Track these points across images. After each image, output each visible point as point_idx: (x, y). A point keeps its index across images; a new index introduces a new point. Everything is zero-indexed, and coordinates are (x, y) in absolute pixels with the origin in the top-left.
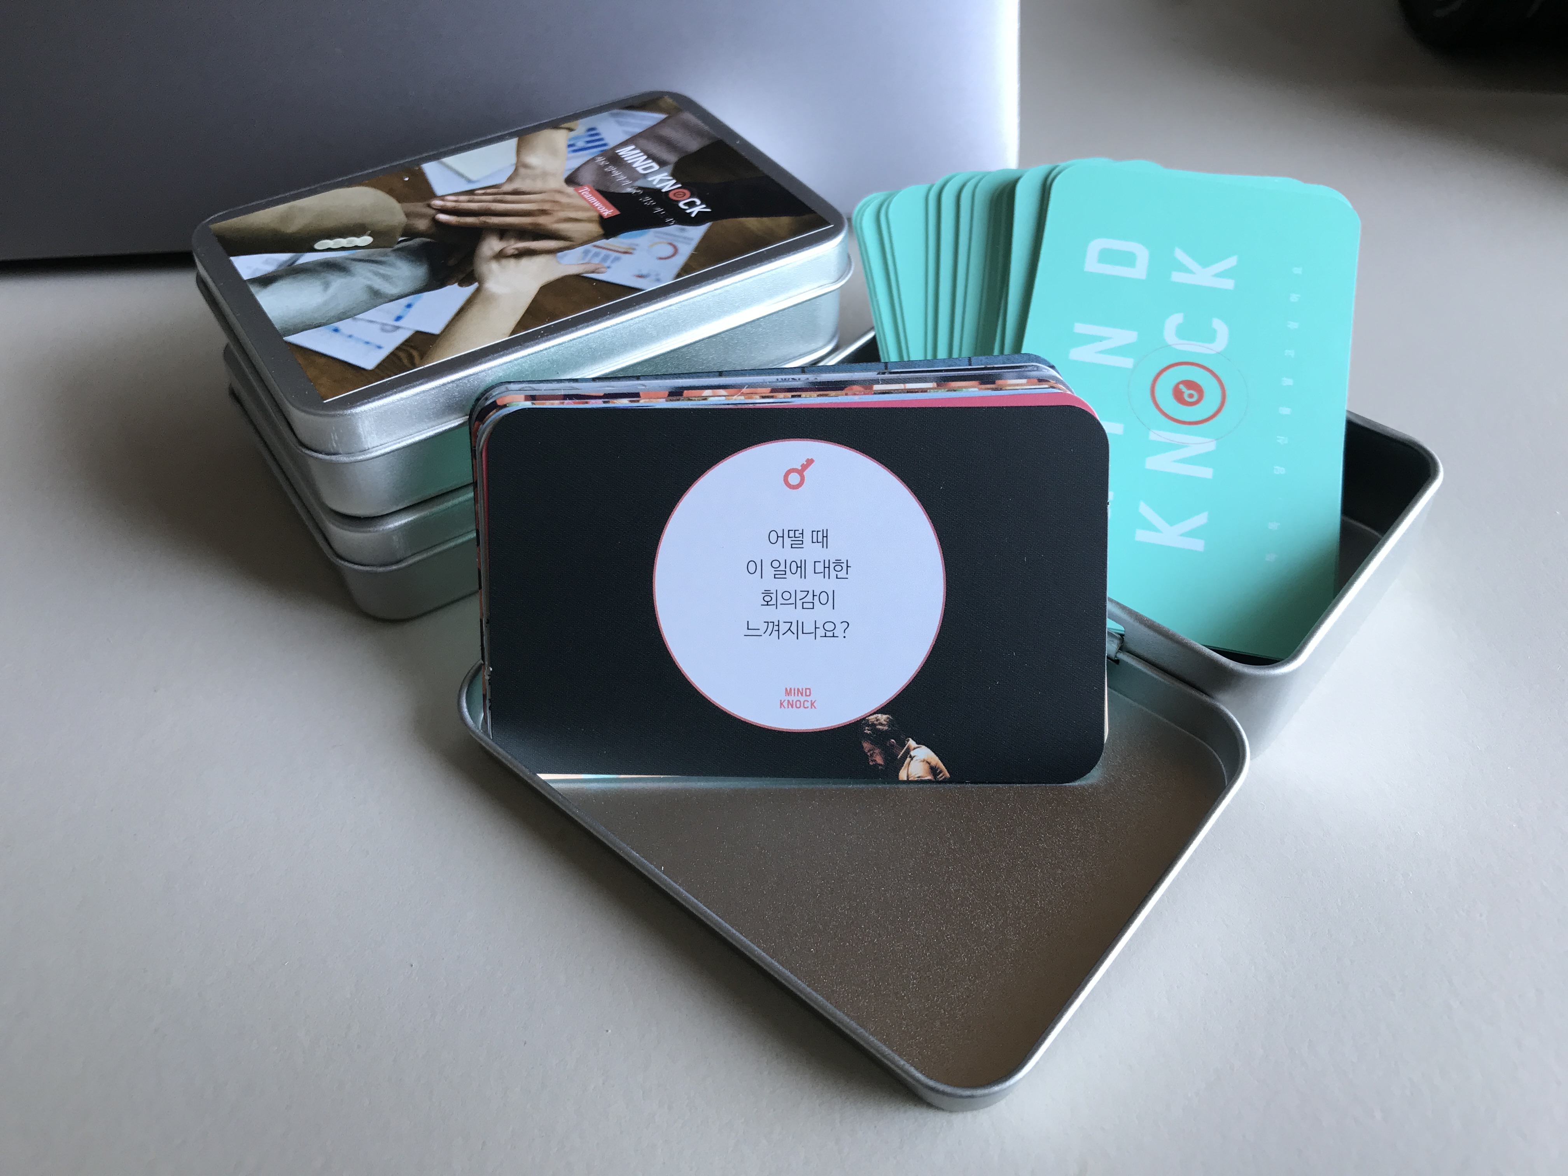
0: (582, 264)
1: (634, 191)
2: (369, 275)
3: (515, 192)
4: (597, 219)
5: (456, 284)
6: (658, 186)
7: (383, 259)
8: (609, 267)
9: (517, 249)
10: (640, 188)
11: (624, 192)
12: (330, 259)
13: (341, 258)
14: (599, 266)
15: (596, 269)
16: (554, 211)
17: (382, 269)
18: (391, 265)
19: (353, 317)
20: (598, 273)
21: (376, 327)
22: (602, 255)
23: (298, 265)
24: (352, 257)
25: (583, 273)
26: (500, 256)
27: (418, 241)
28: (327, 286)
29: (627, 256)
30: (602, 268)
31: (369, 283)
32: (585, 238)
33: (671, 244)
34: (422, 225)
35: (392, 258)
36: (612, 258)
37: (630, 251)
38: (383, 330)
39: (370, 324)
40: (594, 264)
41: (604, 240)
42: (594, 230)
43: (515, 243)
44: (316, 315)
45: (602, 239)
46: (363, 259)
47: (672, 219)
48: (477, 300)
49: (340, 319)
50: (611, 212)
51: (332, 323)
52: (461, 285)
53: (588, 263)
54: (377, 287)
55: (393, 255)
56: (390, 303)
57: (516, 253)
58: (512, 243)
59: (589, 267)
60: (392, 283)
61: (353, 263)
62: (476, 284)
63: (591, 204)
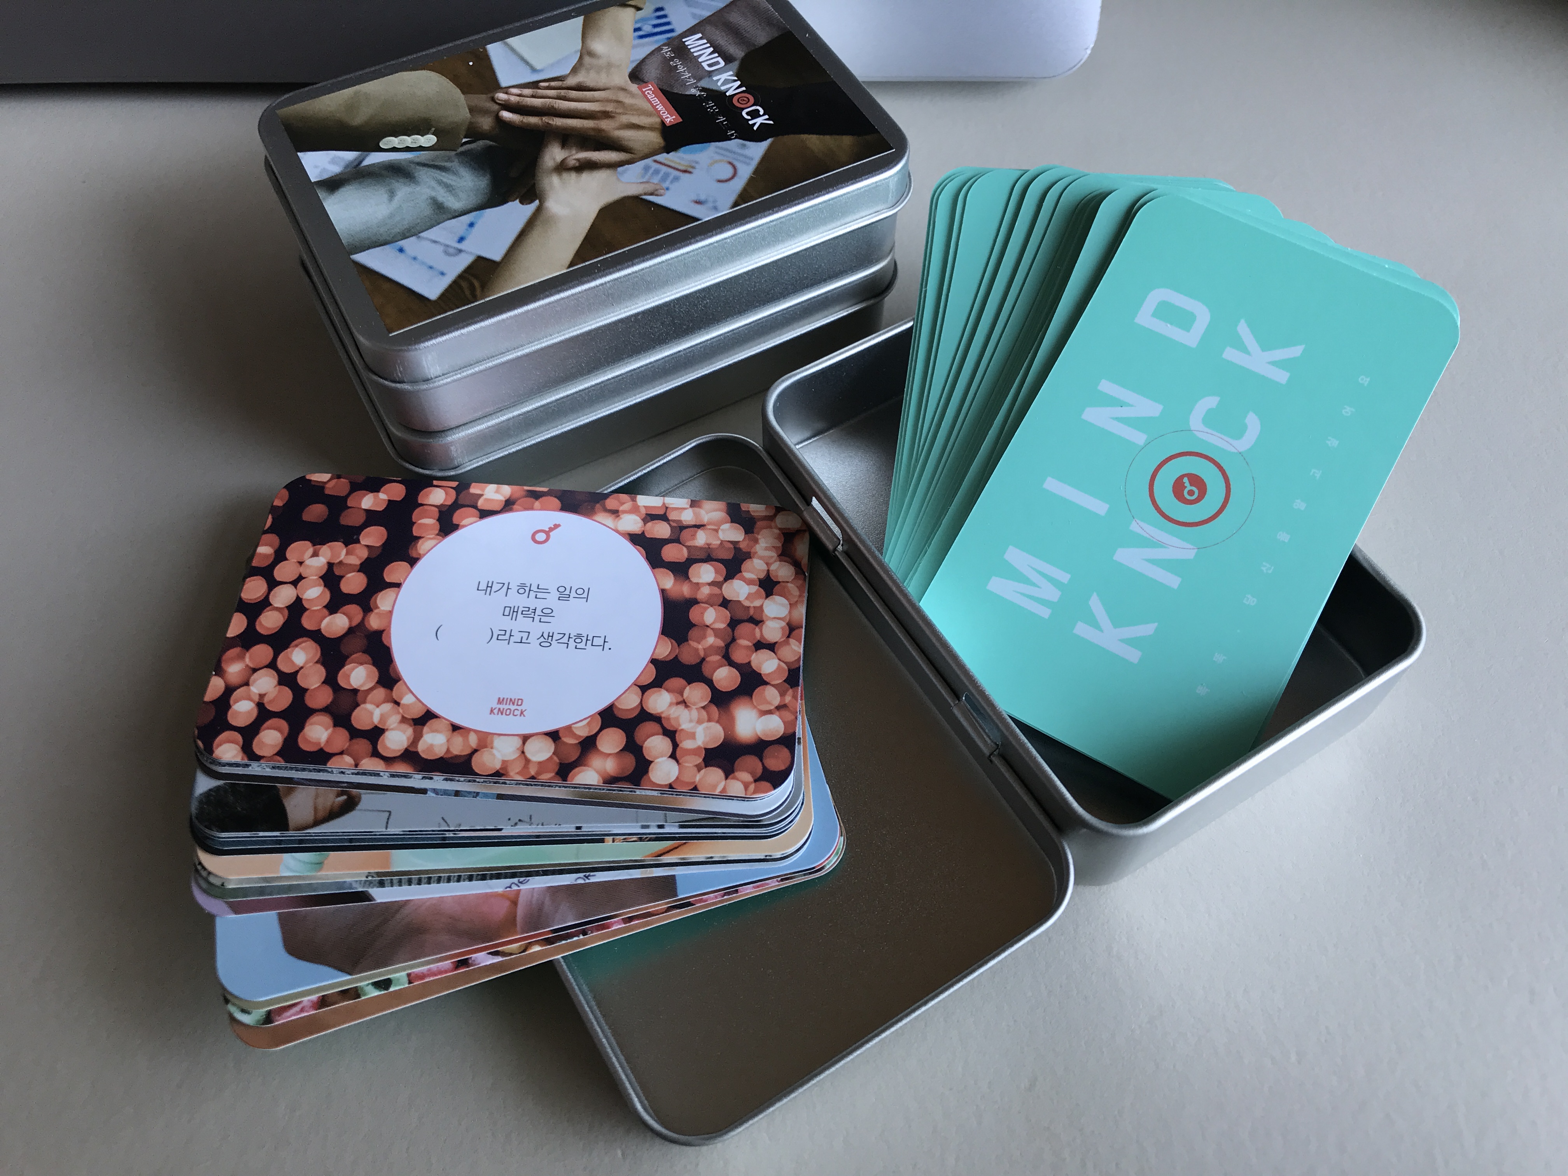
0: (641, 183)
1: (698, 93)
2: (433, 183)
3: (580, 88)
4: (658, 126)
5: (518, 201)
6: (723, 88)
7: (448, 164)
8: (667, 189)
9: (578, 160)
10: (703, 89)
11: (688, 93)
12: (395, 162)
13: (405, 160)
14: (658, 187)
15: (657, 190)
16: (616, 113)
17: (446, 178)
18: (455, 173)
19: (417, 235)
20: (657, 195)
21: (439, 249)
22: (662, 173)
23: (365, 166)
24: (418, 160)
25: (641, 195)
26: (562, 168)
27: (481, 143)
28: (392, 194)
29: (687, 175)
30: (661, 189)
31: (433, 194)
32: (646, 151)
33: (730, 163)
34: (486, 123)
35: (455, 164)
36: (671, 177)
37: (690, 169)
38: (446, 253)
39: (433, 245)
40: (654, 183)
41: (665, 155)
42: (655, 140)
43: (577, 153)
44: (382, 230)
45: (663, 153)
46: (426, 162)
47: (734, 132)
48: (538, 223)
49: (405, 237)
50: (673, 119)
51: (397, 241)
52: (522, 202)
53: (647, 182)
54: (440, 199)
55: (456, 160)
56: (453, 220)
57: (577, 164)
58: (574, 152)
59: (649, 188)
60: (455, 195)
61: (417, 167)
62: (537, 202)
63: (654, 107)
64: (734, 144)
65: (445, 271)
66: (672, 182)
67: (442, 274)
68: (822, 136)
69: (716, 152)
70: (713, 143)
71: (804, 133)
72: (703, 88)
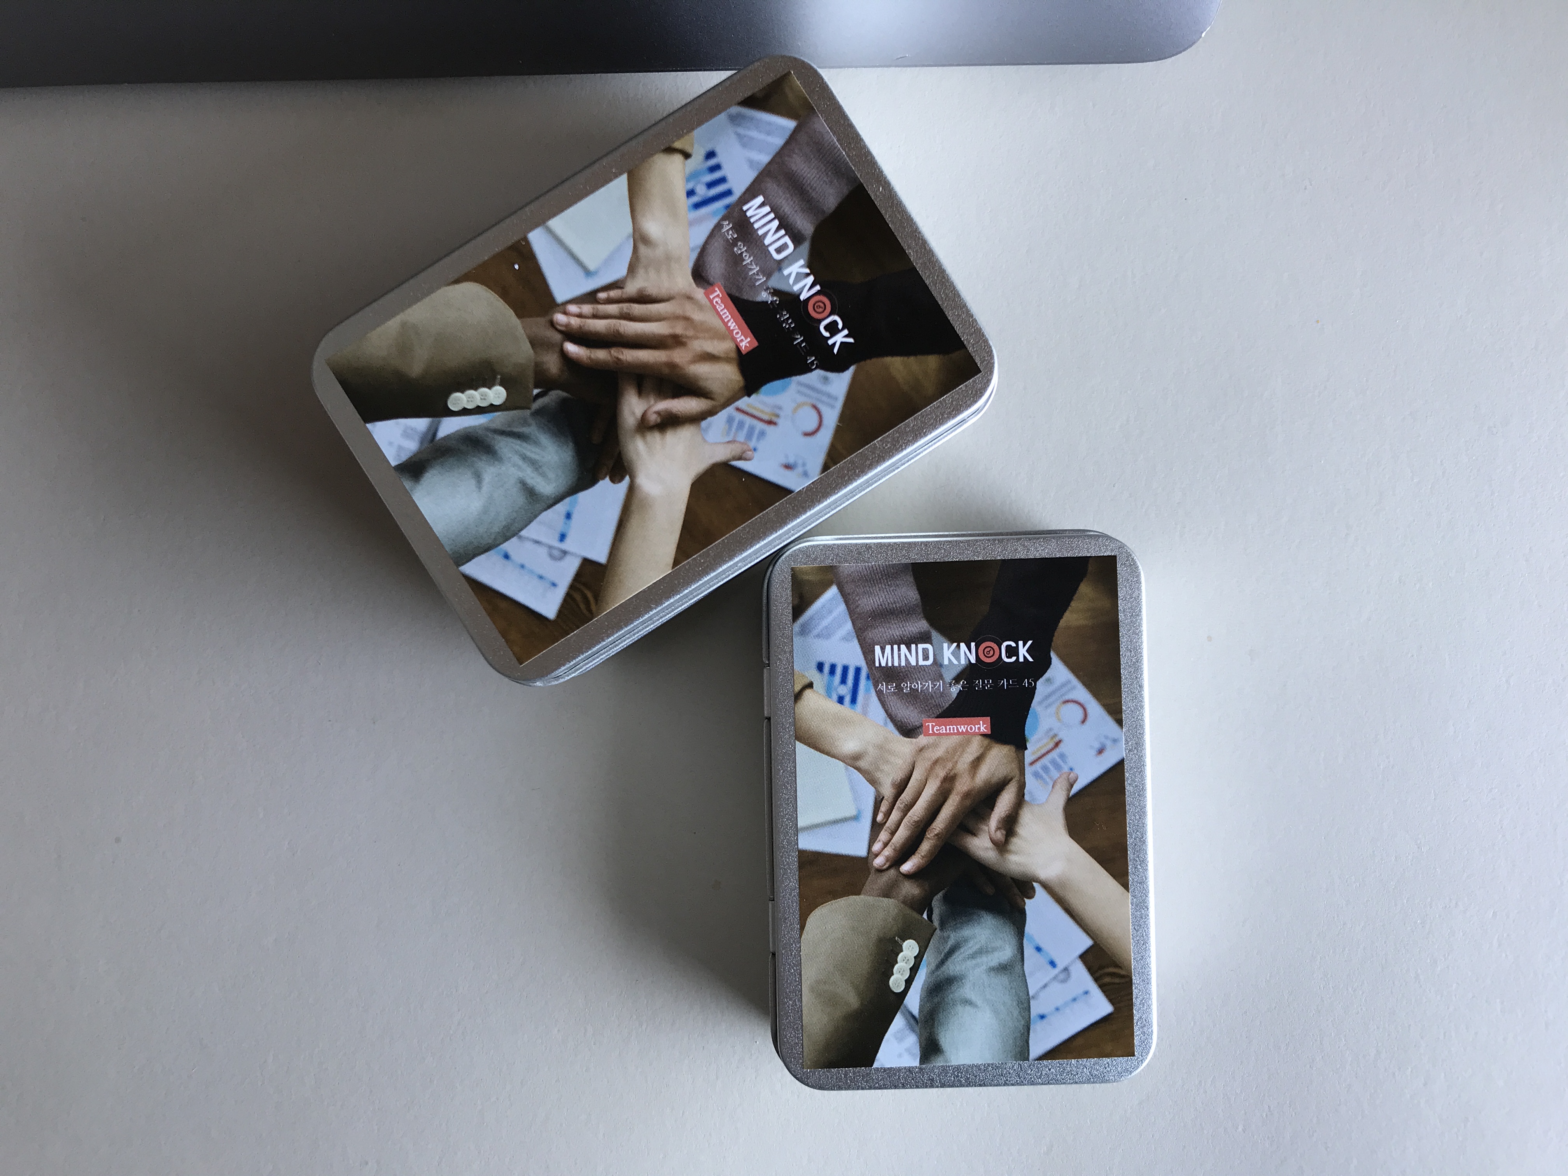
0: (727, 442)
1: (770, 299)
2: (516, 459)
3: (643, 299)
4: (734, 355)
5: (608, 479)
6: (796, 288)
7: (524, 430)
8: (755, 450)
9: (658, 413)
10: (775, 292)
11: (759, 299)
12: (470, 430)
13: (480, 427)
14: (745, 447)
15: (744, 452)
16: (687, 337)
17: (529, 450)
18: (536, 443)
19: (517, 534)
20: (745, 459)
21: (543, 552)
22: (747, 426)
23: (440, 439)
24: (494, 426)
25: (730, 460)
26: (644, 426)
27: (555, 395)
28: (478, 477)
29: (772, 427)
30: (749, 451)
31: (521, 474)
32: (727, 394)
33: (815, 407)
34: (552, 364)
35: (534, 429)
36: (757, 432)
37: (774, 419)
38: (551, 556)
39: (536, 546)
40: (740, 442)
41: (746, 398)
42: (733, 377)
43: (656, 402)
44: (481, 530)
45: (743, 397)
46: (504, 429)
47: (814, 358)
48: (634, 508)
49: (507, 539)
50: (748, 342)
51: (499, 545)
52: (613, 480)
53: (733, 442)
54: (530, 482)
55: (533, 422)
56: (549, 511)
57: (659, 420)
58: (652, 402)
59: (735, 449)
60: (543, 475)
61: (496, 437)
62: (627, 478)
63: (726, 324)
64: (815, 376)
65: (556, 581)
66: (758, 439)
67: (554, 585)
68: (906, 358)
69: (799, 392)
70: (796, 378)
71: (887, 355)
72: (775, 290)
